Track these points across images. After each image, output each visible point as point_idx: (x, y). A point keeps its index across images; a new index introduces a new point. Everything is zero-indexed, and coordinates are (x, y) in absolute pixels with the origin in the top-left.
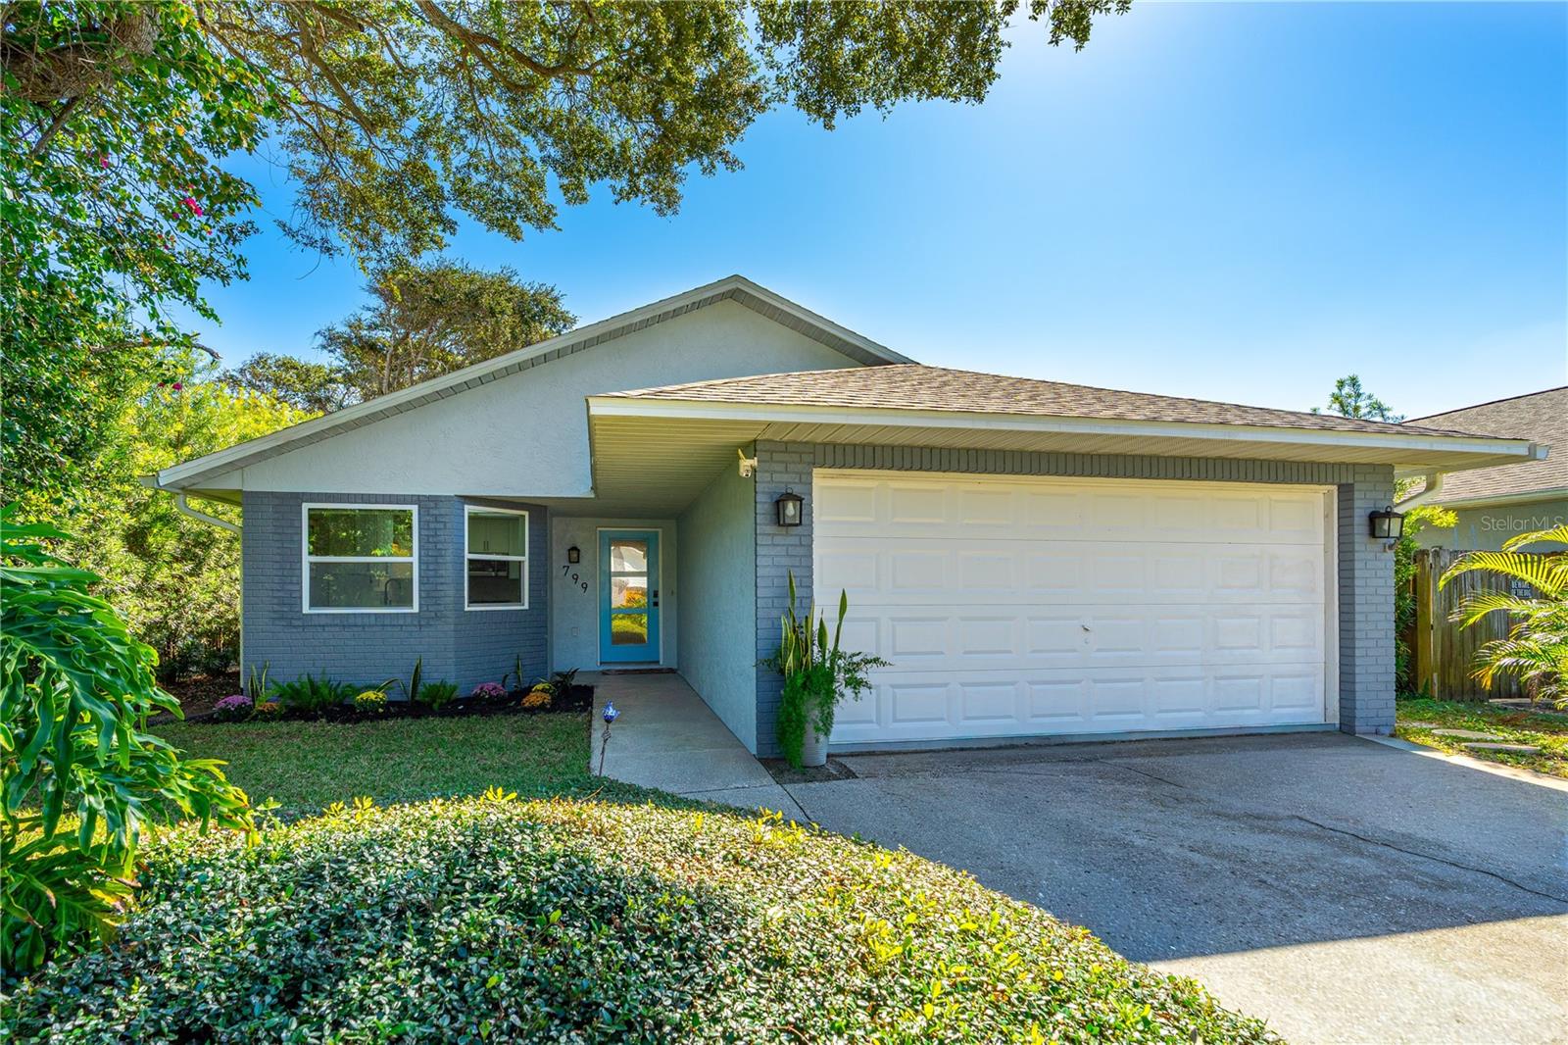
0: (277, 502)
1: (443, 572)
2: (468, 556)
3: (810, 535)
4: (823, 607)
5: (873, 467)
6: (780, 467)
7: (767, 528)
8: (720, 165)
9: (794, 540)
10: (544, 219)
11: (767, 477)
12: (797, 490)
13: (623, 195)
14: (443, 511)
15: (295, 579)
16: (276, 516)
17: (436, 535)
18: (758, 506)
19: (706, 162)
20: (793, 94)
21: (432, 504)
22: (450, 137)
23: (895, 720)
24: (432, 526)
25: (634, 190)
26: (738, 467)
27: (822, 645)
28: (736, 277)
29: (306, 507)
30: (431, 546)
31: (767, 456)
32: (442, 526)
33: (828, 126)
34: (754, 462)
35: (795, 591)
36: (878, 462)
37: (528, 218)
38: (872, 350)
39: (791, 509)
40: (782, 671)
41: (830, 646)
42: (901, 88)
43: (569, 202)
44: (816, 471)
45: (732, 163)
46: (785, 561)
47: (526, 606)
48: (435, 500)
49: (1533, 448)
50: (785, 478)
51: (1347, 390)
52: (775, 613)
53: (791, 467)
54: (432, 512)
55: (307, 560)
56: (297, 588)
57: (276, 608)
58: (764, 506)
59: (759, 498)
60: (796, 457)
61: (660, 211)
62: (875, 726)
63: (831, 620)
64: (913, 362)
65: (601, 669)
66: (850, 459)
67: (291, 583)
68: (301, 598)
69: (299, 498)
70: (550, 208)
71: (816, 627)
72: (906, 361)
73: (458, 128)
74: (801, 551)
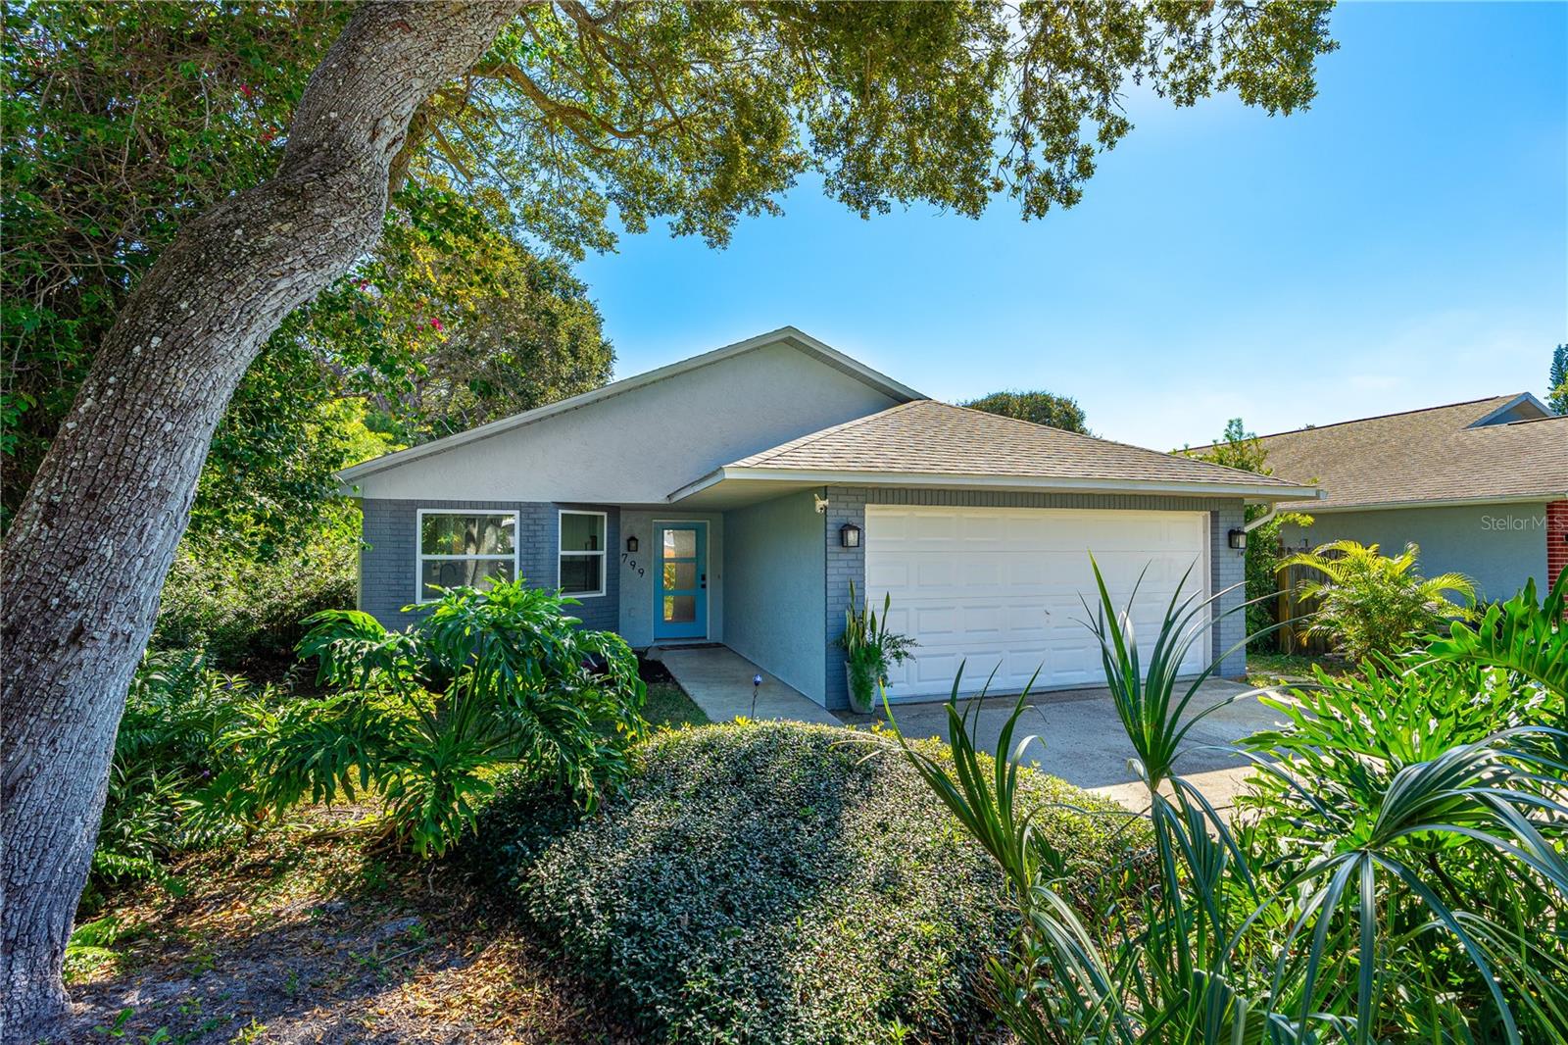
0: (395, 508)
1: (541, 568)
2: (561, 553)
3: (863, 553)
4: (873, 601)
5: (906, 503)
6: (843, 505)
7: (833, 548)
8: (763, 210)
9: (852, 556)
10: (606, 243)
11: (834, 512)
12: (854, 521)
13: (677, 231)
14: (541, 516)
15: (409, 575)
16: (393, 520)
17: (535, 536)
18: (829, 533)
19: (752, 207)
20: (838, 193)
21: (532, 510)
22: (522, 169)
23: (919, 681)
24: (531, 528)
25: (689, 228)
26: (815, 505)
27: (873, 629)
28: (789, 328)
29: (420, 512)
30: (531, 545)
31: (835, 498)
32: (540, 528)
33: (864, 216)
34: (826, 502)
35: (854, 592)
36: (909, 500)
37: (591, 242)
38: (894, 388)
39: (852, 536)
40: (846, 648)
41: (878, 630)
42: (919, 190)
43: (628, 230)
44: (868, 506)
45: (774, 210)
46: (846, 571)
47: (604, 594)
48: (536, 506)
49: (1318, 492)
50: (847, 513)
51: (1234, 428)
52: (839, 607)
53: (850, 505)
54: (532, 516)
55: (420, 557)
56: (412, 582)
57: (392, 600)
58: (832, 533)
59: (829, 527)
60: (854, 498)
61: (711, 245)
62: (905, 685)
63: (879, 610)
64: (927, 398)
65: (656, 644)
66: (890, 499)
67: (406, 578)
68: (415, 590)
69: (414, 505)
70: (612, 236)
71: (869, 618)
72: (921, 397)
73: (530, 163)
74: (857, 564)
